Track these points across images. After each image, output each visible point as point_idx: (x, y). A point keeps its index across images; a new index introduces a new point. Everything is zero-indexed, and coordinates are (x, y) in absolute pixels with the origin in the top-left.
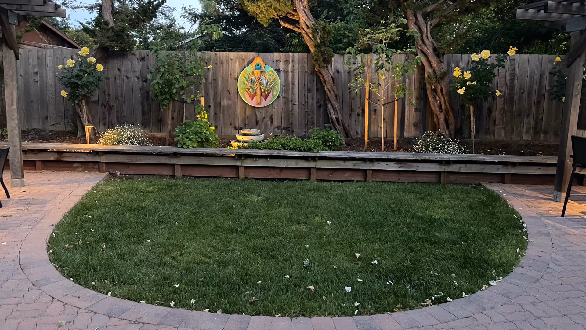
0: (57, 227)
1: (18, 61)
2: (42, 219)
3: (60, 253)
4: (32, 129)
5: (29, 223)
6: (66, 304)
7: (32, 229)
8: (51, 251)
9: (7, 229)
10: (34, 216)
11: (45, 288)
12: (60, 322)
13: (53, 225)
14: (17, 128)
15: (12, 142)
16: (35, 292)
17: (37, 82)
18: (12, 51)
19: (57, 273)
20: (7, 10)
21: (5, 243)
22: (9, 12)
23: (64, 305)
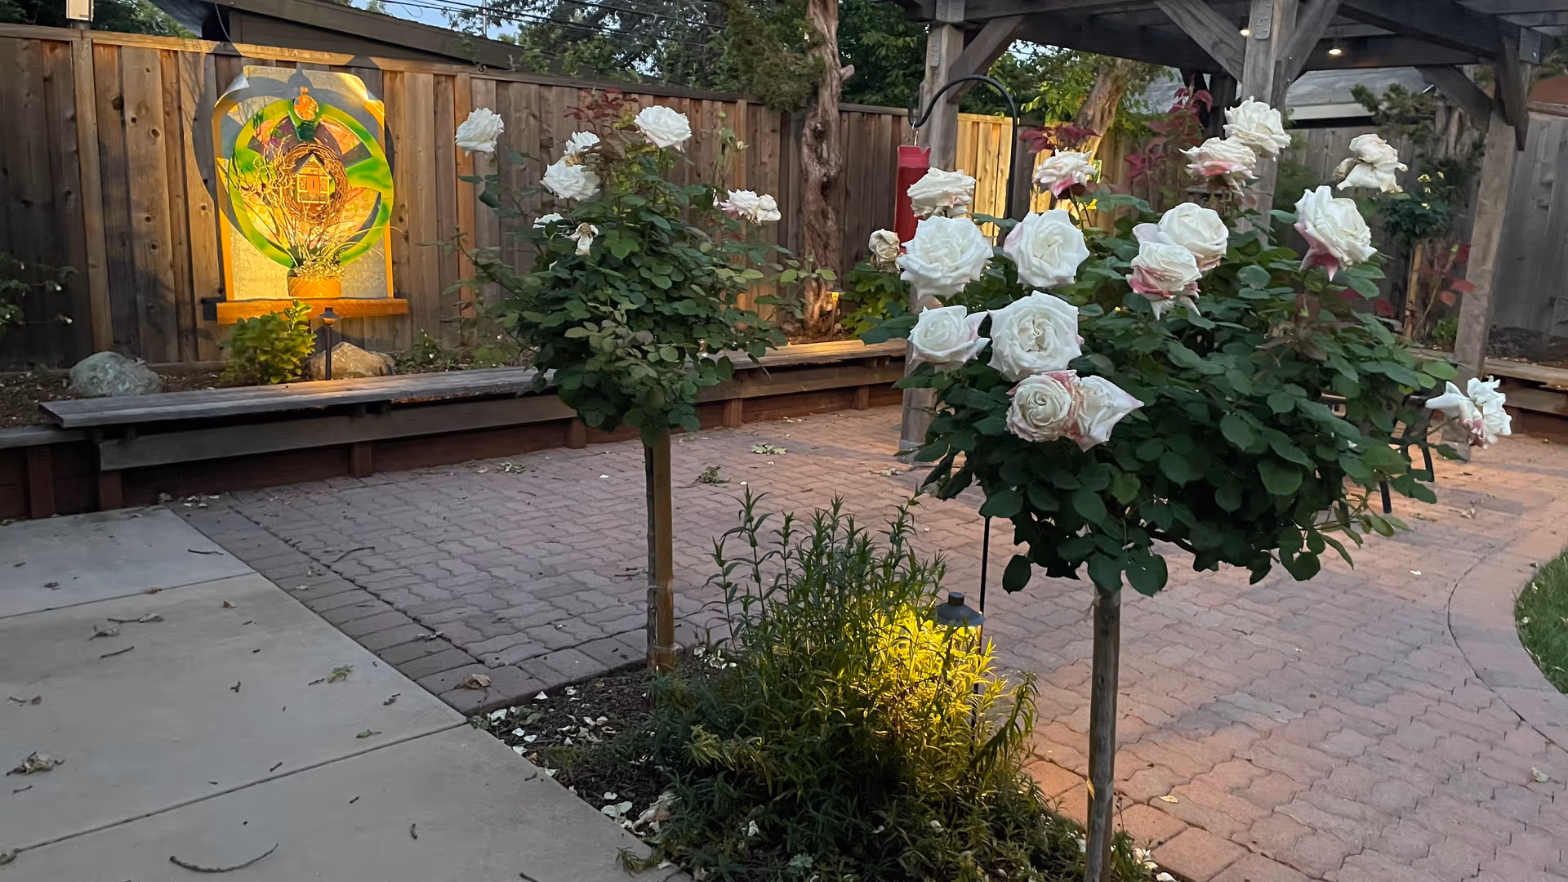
0: (1544, 571)
1: (1520, 153)
2: (1507, 545)
3: (1547, 631)
4: (1508, 329)
5: (1475, 546)
6: (1552, 742)
7: (1482, 561)
8: (1526, 620)
9: (1424, 545)
10: (1486, 533)
11: (1503, 691)
12: (1535, 771)
13: (1533, 565)
14: (1482, 320)
15: (1464, 351)
16: (1481, 694)
17: (1546, 207)
18: (1511, 130)
19: (1536, 672)
20: (1519, 27)
21: (1419, 573)
22: (1523, 32)
23: (1547, 744)
